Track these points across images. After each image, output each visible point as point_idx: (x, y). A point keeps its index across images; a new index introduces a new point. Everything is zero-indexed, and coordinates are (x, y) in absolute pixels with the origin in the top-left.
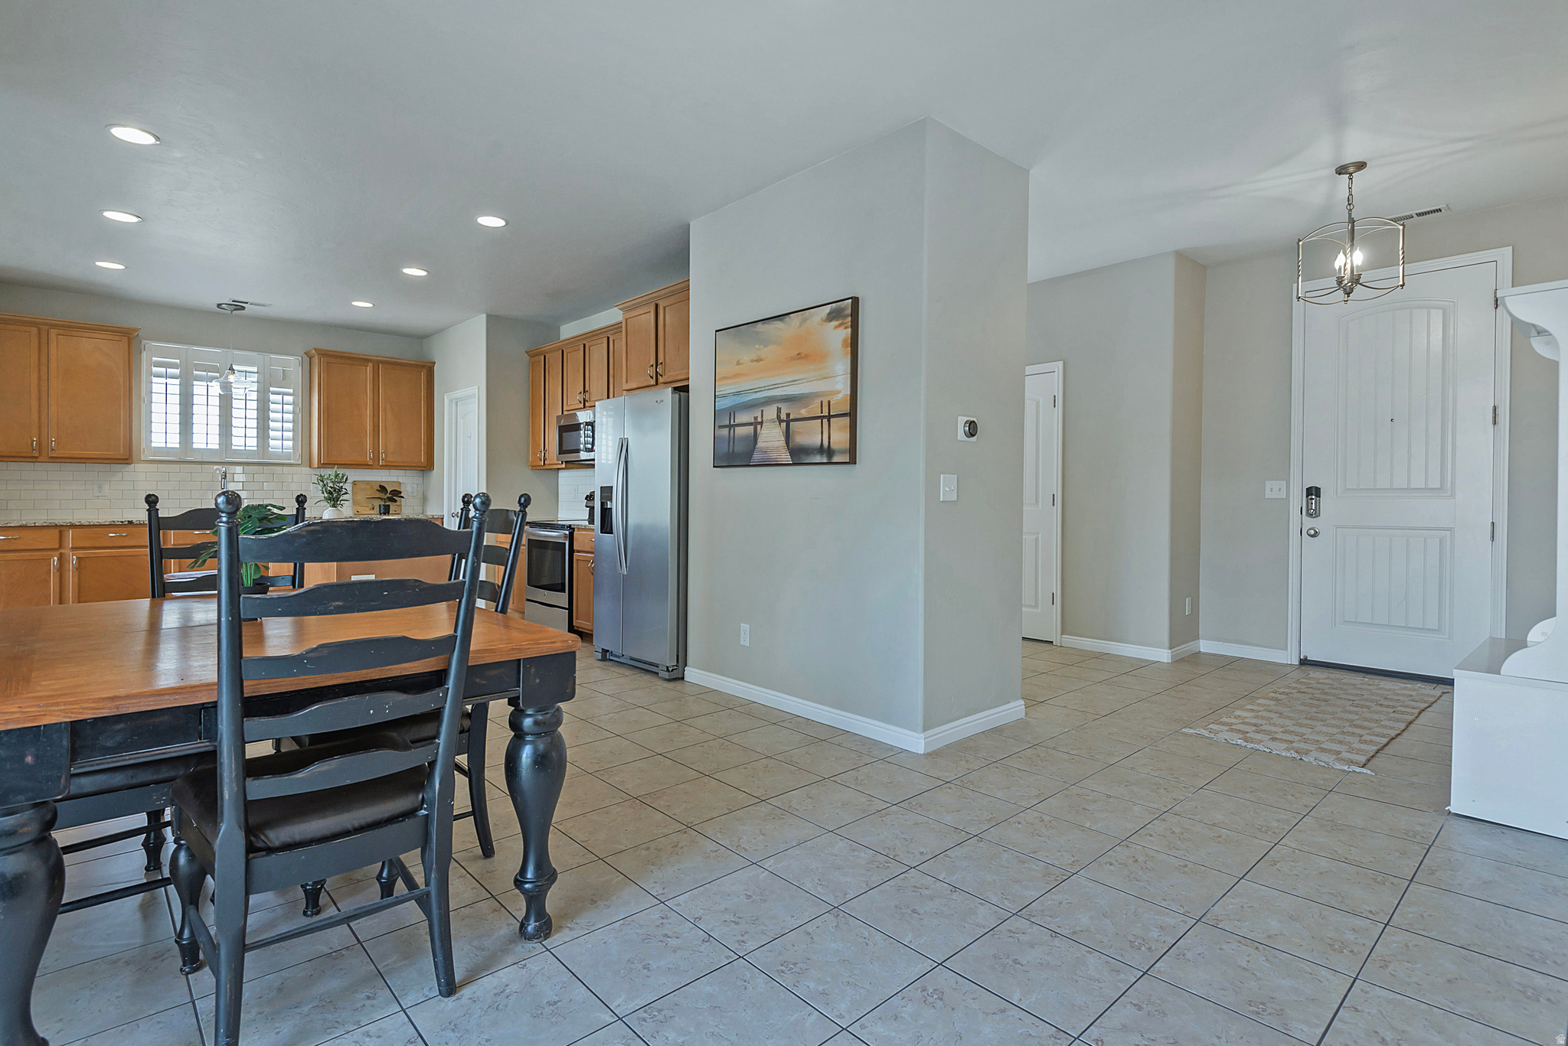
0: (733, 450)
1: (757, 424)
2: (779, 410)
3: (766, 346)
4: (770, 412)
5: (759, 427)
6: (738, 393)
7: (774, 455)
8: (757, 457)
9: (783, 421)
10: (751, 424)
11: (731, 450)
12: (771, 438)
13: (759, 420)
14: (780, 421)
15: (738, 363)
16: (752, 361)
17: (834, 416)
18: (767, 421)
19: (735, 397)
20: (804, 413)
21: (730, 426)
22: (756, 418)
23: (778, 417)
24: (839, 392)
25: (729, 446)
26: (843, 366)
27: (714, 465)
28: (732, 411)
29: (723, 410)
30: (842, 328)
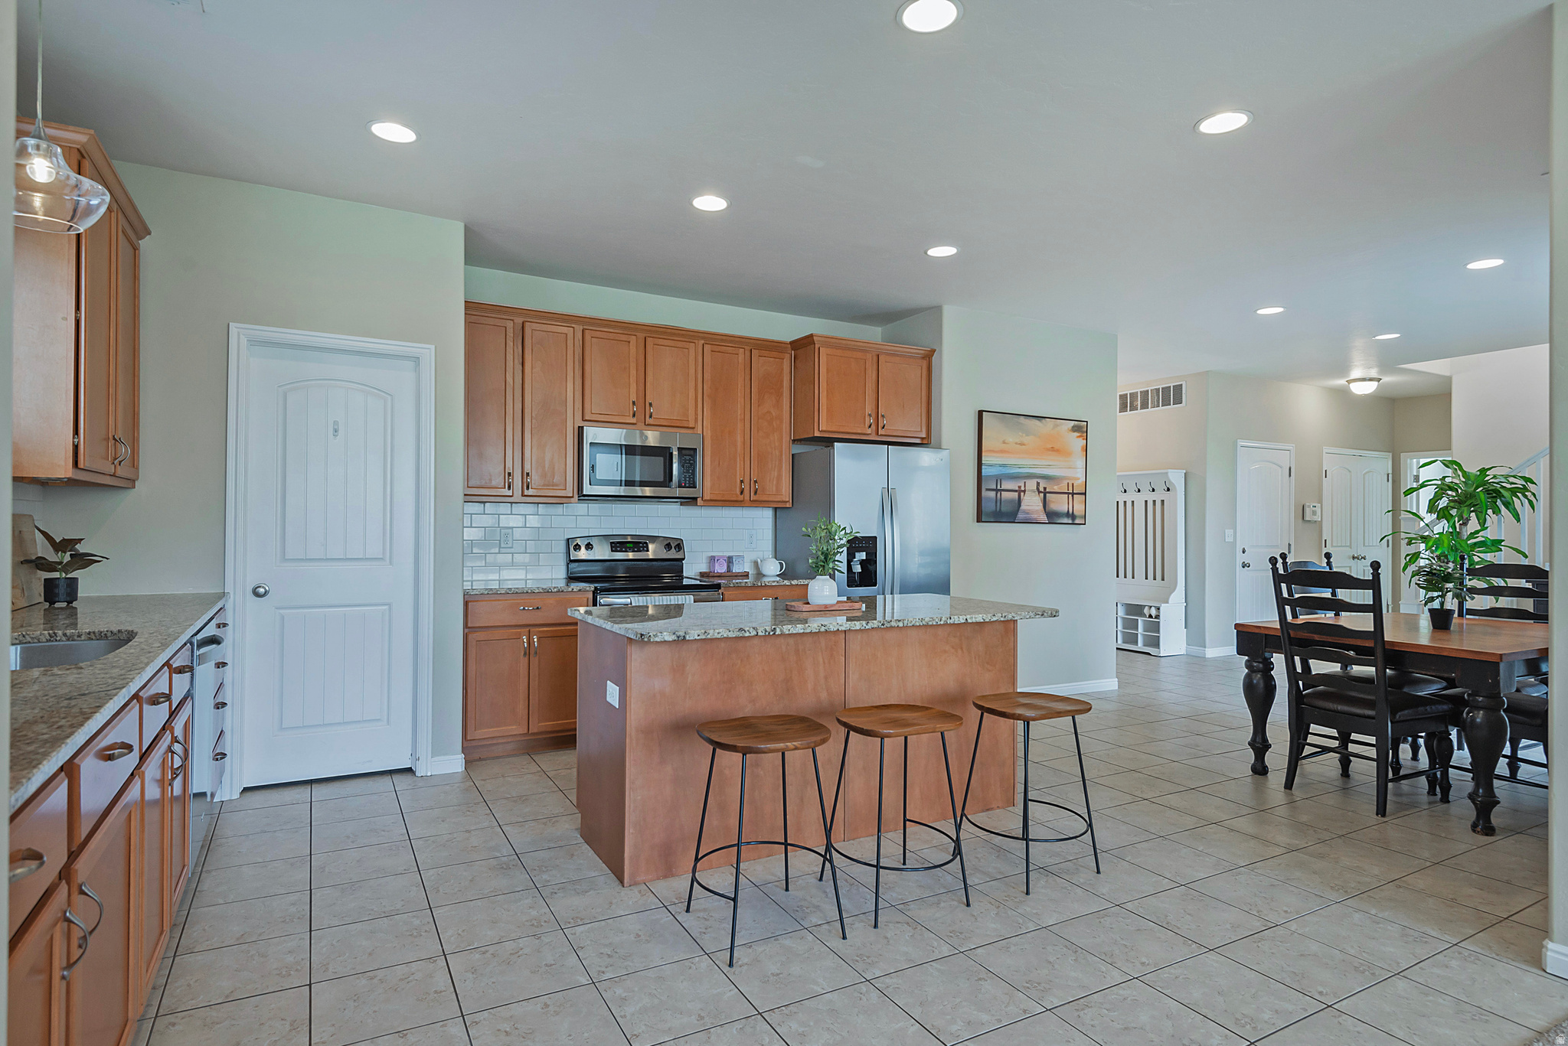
0: (1000, 509)
1: (1020, 491)
2: (1038, 484)
3: (1027, 435)
4: (1031, 485)
5: (1022, 494)
6: (1004, 466)
7: (1034, 516)
8: (1020, 516)
9: (1041, 492)
10: (1016, 491)
12: (1032, 503)
13: (1023, 489)
14: (1039, 492)
15: (1005, 442)
16: (1016, 444)
17: (1076, 494)
18: (1029, 491)
19: (1001, 468)
20: (1056, 489)
21: (997, 490)
22: (1020, 487)
23: (1038, 489)
24: (1079, 479)
25: (996, 506)
26: (1081, 463)
27: (979, 520)
28: (999, 479)
29: (989, 477)
30: (1081, 439)
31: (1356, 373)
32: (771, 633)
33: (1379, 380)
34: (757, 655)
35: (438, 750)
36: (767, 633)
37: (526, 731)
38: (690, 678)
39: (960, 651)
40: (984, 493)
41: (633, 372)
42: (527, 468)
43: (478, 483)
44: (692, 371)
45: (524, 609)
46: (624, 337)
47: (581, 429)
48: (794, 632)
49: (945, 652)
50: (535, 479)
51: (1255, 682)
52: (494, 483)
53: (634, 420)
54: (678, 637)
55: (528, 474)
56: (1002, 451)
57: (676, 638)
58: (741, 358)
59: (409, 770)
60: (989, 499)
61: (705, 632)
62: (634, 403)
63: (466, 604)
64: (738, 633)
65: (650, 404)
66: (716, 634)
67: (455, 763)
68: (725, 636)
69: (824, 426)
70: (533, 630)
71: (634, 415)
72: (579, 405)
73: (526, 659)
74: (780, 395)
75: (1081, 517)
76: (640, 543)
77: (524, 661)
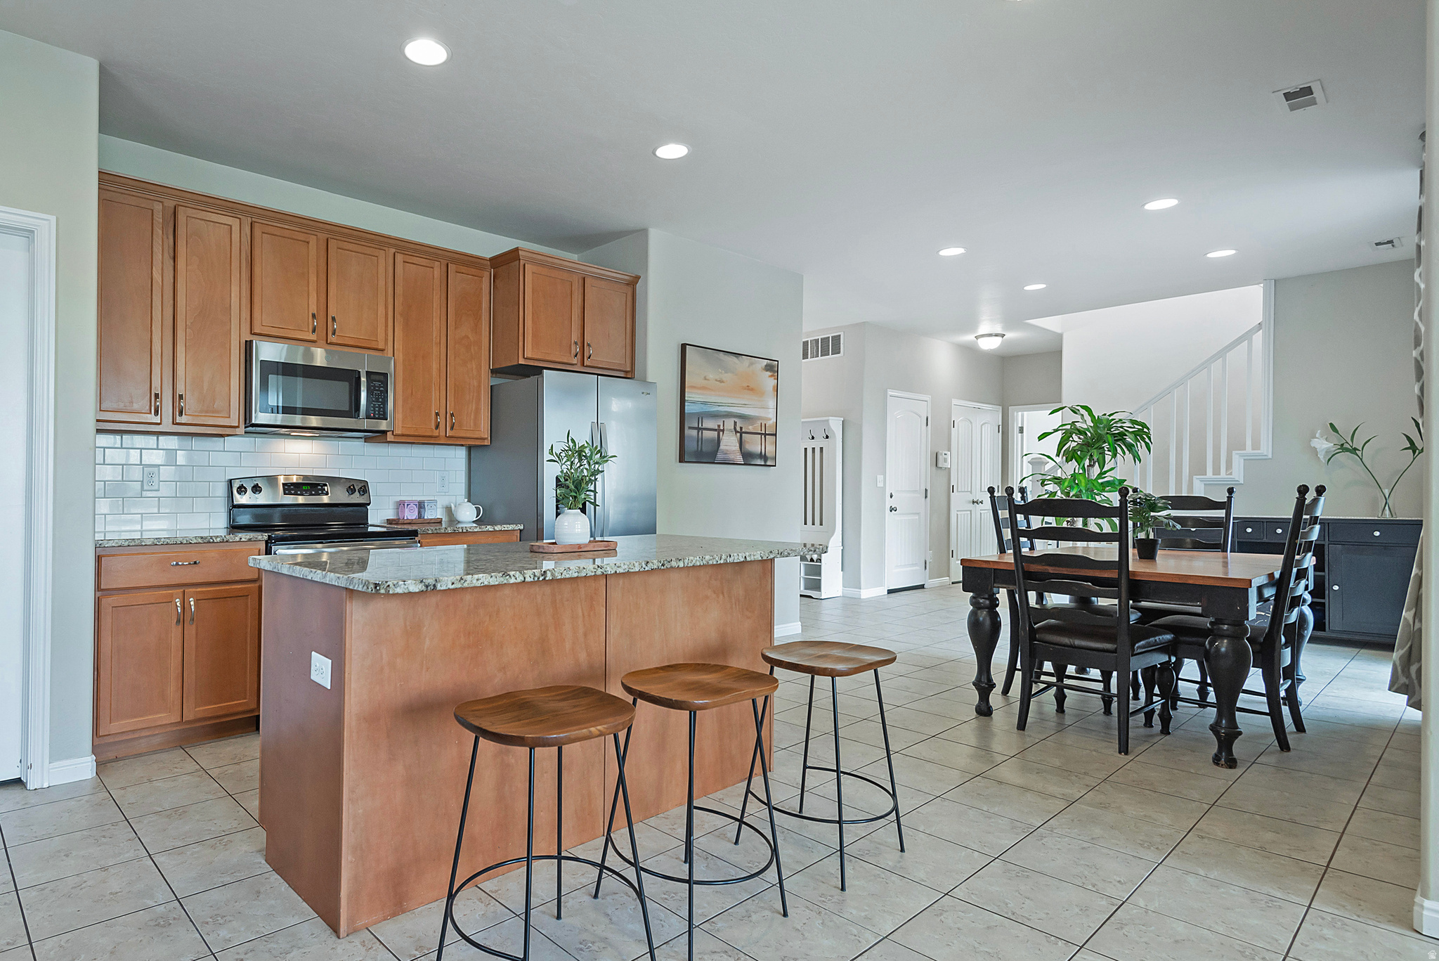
0: (701, 449)
1: (720, 431)
2: (735, 423)
3: (726, 373)
4: (729, 424)
5: (721, 433)
6: (704, 403)
7: (732, 457)
8: (720, 456)
9: (738, 432)
10: (715, 430)
11: (699, 449)
12: (729, 443)
13: (722, 428)
14: (736, 432)
15: (705, 379)
16: (716, 380)
17: (769, 434)
18: (727, 430)
19: (702, 406)
20: (751, 429)
21: (698, 429)
22: (719, 426)
23: (735, 428)
24: (770, 419)
25: (698, 445)
26: (772, 404)
27: (682, 460)
28: (701, 416)
29: (692, 414)
30: (773, 378)
31: (984, 328)
32: (541, 579)
33: (1003, 336)
34: (508, 610)
35: (58, 753)
36: (536, 579)
37: (179, 720)
38: (427, 642)
39: (721, 596)
40: (687, 432)
41: (313, 279)
42: (180, 389)
43: (114, 406)
44: (382, 283)
45: (177, 564)
46: (302, 237)
47: (249, 345)
48: (568, 576)
49: (707, 597)
50: (190, 403)
51: (981, 619)
52: (136, 406)
53: (313, 337)
54: (427, 587)
55: (181, 397)
56: (704, 388)
57: (424, 588)
58: (437, 272)
59: (18, 782)
60: (691, 437)
61: (461, 579)
62: (314, 316)
63: (99, 559)
64: (502, 579)
65: (334, 319)
66: (475, 581)
67: (83, 767)
68: (486, 583)
69: (529, 353)
70: (189, 590)
71: (314, 331)
72: (246, 314)
73: (180, 627)
74: (478, 318)
75: (772, 459)
76: (319, 485)
77: (176, 632)
